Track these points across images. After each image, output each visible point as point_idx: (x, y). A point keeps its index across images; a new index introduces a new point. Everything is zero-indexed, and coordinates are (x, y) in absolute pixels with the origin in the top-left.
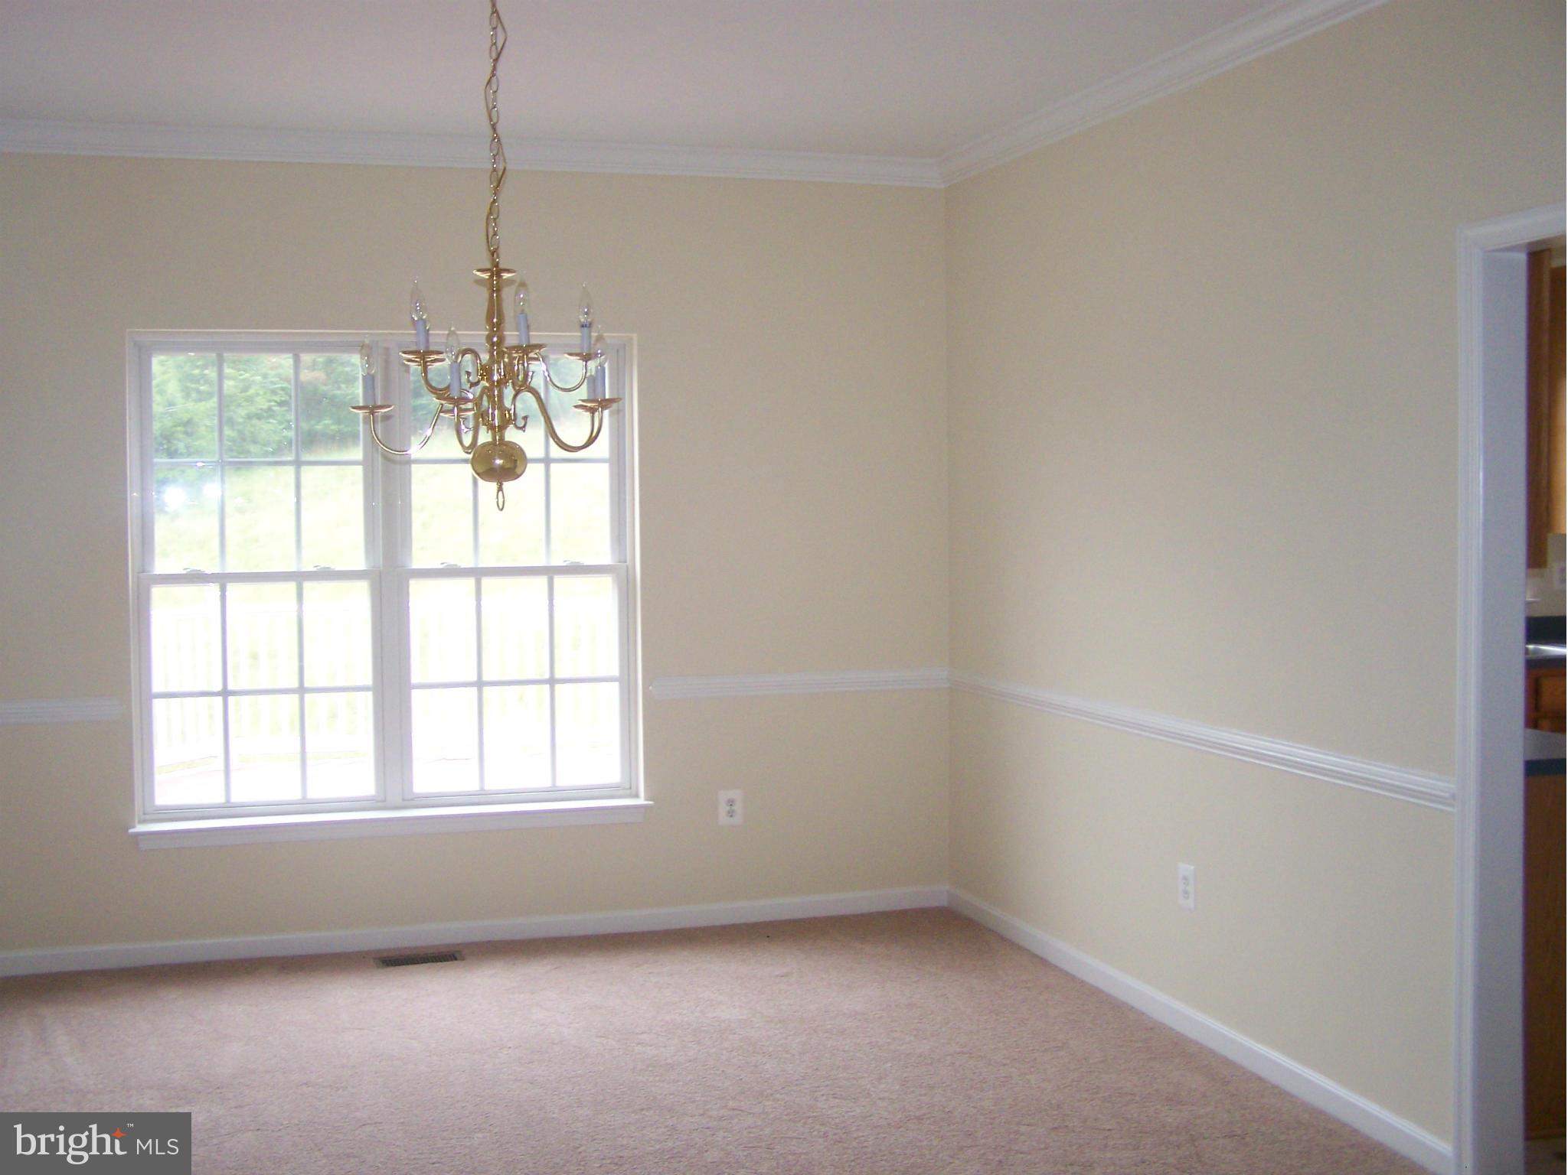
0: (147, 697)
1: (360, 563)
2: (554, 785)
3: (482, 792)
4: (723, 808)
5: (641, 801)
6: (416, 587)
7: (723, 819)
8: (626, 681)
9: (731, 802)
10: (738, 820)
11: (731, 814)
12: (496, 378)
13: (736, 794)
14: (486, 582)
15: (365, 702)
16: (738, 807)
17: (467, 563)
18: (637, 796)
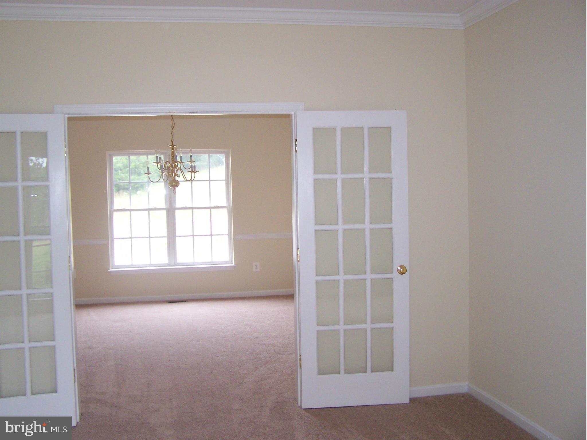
0: (113, 239)
1: (164, 206)
2: (212, 261)
3: (194, 263)
4: (254, 267)
5: (233, 265)
6: (177, 212)
7: (254, 270)
8: (229, 234)
9: (256, 266)
10: (258, 270)
11: (256, 268)
12: (173, 167)
13: (258, 264)
14: (194, 210)
15: (165, 240)
16: (258, 267)
17: (190, 206)
18: (233, 264)
